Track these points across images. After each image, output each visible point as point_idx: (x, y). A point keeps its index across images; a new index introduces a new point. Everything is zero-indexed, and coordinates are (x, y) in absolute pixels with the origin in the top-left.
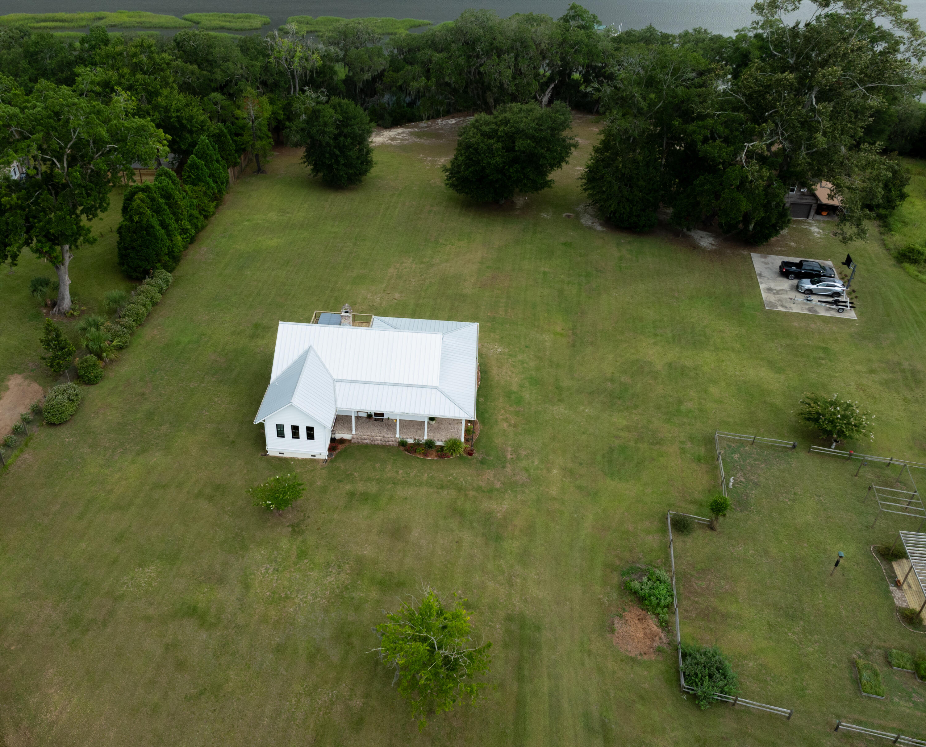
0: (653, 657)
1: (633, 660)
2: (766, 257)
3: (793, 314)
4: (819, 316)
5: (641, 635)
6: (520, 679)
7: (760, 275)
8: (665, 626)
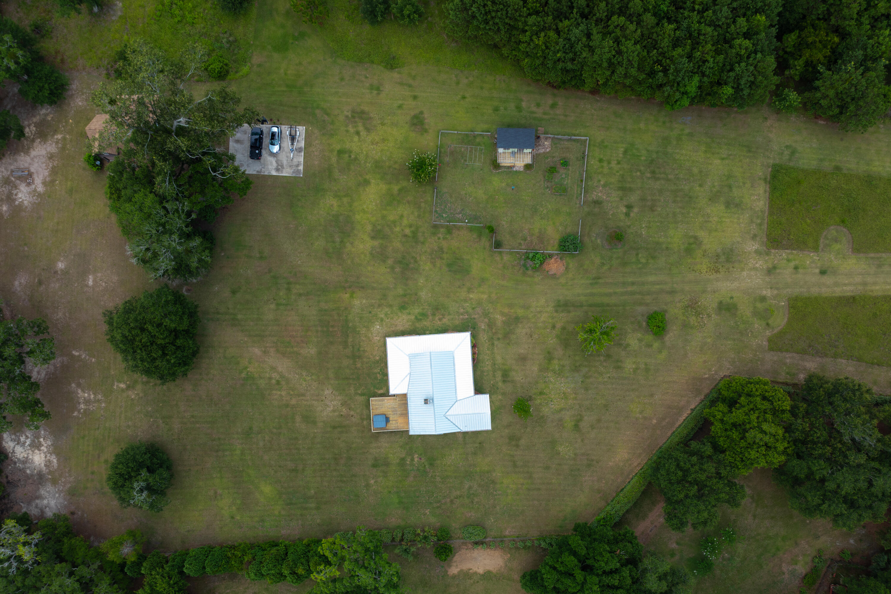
0: (564, 261)
1: (566, 268)
3: (305, 162)
4: (305, 148)
5: (556, 265)
6: (581, 306)
7: (259, 172)
8: (551, 256)
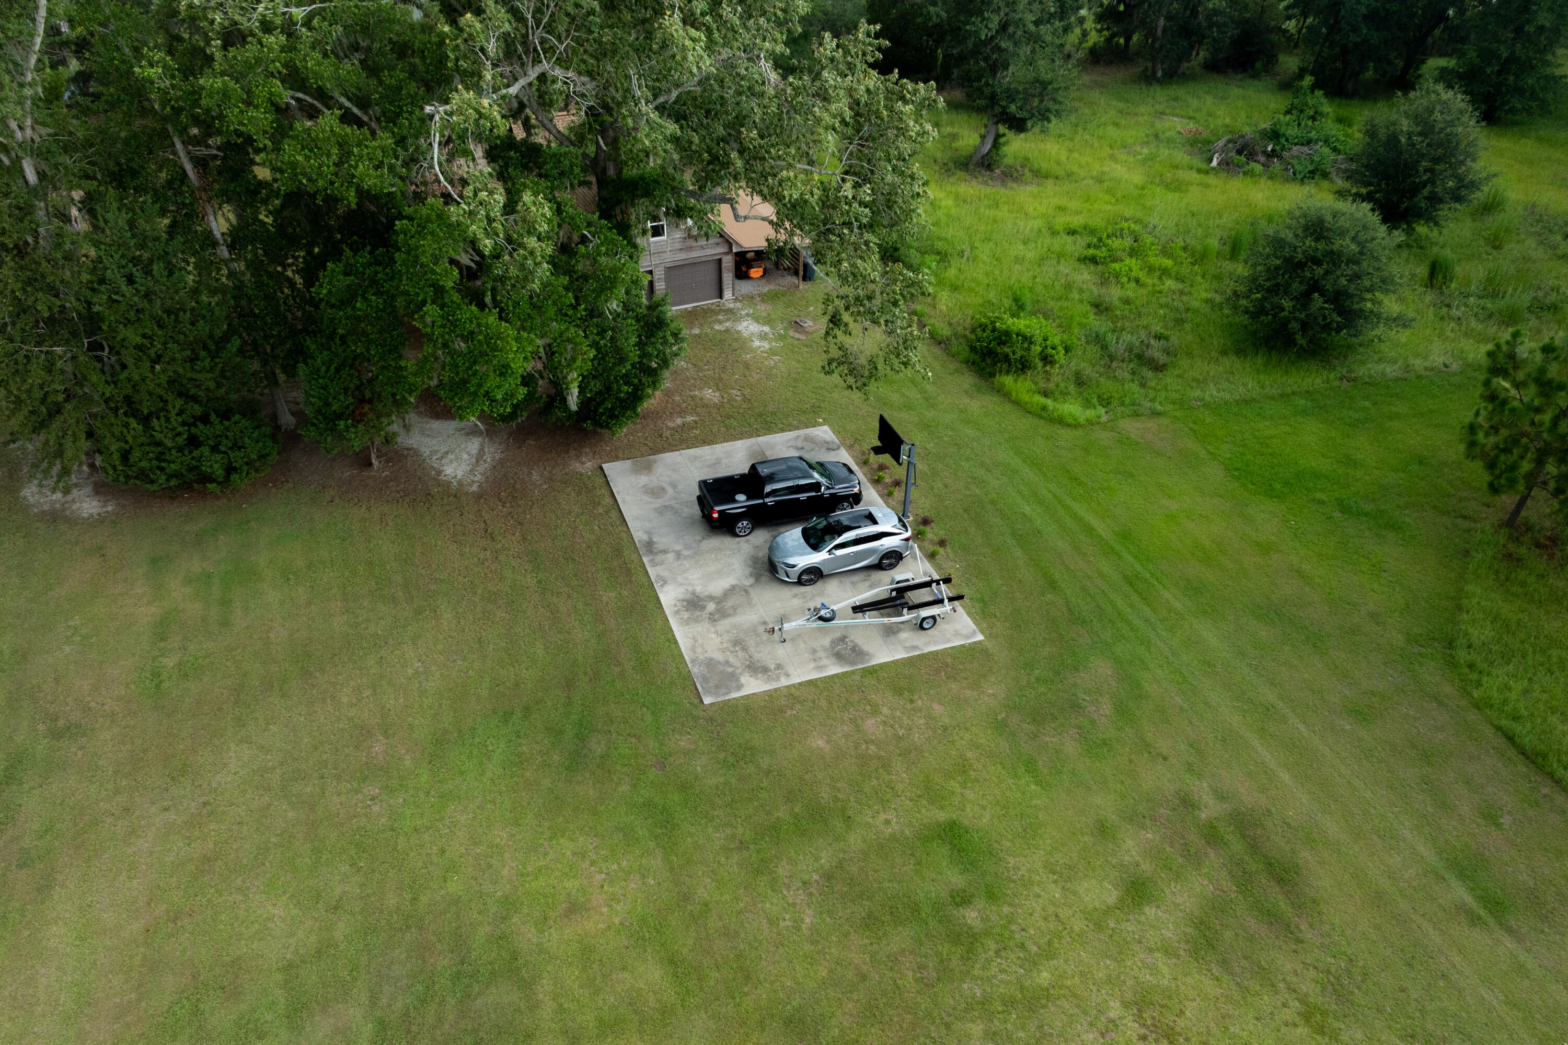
2: (648, 468)
3: (795, 694)
4: (873, 671)
7: (650, 545)
